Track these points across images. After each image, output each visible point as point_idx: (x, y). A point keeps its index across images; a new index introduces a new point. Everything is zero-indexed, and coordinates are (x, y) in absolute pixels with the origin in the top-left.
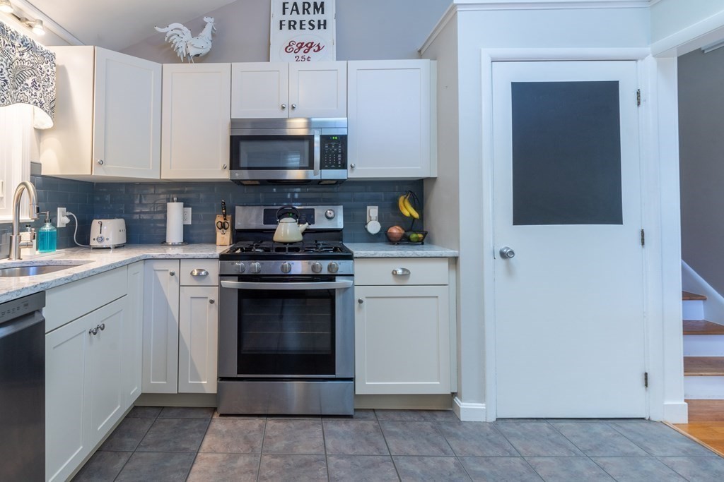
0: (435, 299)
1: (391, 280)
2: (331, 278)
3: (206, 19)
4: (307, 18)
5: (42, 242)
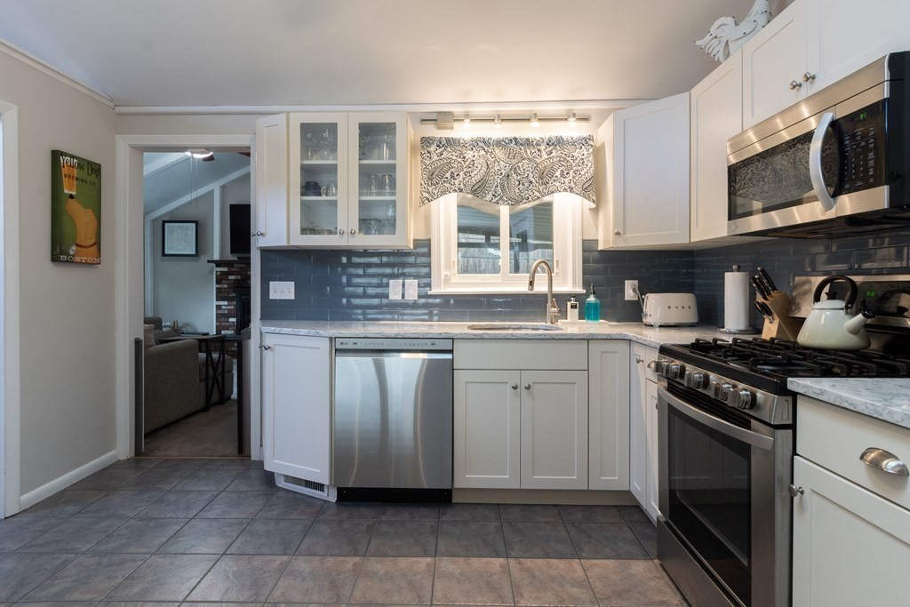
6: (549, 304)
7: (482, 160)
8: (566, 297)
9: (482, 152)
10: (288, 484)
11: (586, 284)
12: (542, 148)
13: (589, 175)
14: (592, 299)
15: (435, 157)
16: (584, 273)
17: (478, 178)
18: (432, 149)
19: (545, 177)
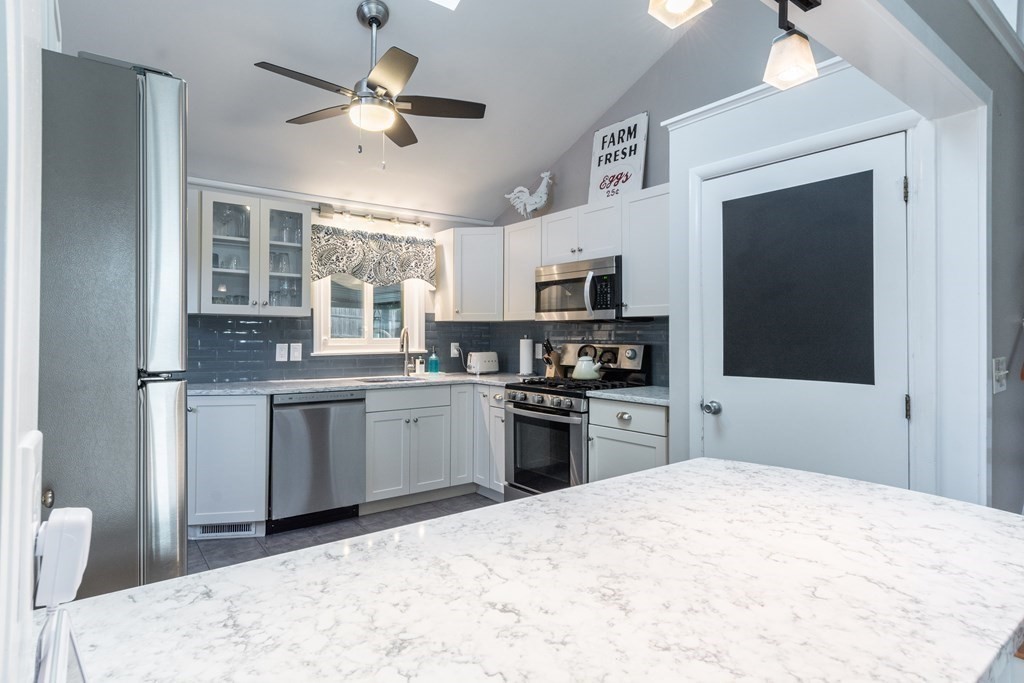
0: (653, 450)
1: (616, 423)
2: (566, 413)
3: (542, 175)
4: (620, 147)
5: (430, 367)
6: (406, 361)
7: (359, 249)
8: (417, 356)
9: (360, 242)
10: (206, 535)
11: (427, 346)
12: (403, 244)
13: (433, 268)
14: (433, 357)
15: (323, 243)
16: (426, 338)
17: (356, 262)
18: (321, 235)
19: (404, 265)
